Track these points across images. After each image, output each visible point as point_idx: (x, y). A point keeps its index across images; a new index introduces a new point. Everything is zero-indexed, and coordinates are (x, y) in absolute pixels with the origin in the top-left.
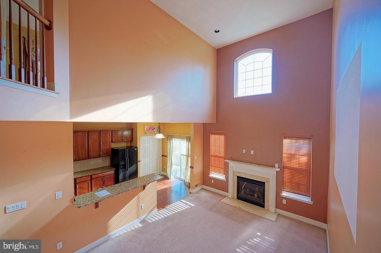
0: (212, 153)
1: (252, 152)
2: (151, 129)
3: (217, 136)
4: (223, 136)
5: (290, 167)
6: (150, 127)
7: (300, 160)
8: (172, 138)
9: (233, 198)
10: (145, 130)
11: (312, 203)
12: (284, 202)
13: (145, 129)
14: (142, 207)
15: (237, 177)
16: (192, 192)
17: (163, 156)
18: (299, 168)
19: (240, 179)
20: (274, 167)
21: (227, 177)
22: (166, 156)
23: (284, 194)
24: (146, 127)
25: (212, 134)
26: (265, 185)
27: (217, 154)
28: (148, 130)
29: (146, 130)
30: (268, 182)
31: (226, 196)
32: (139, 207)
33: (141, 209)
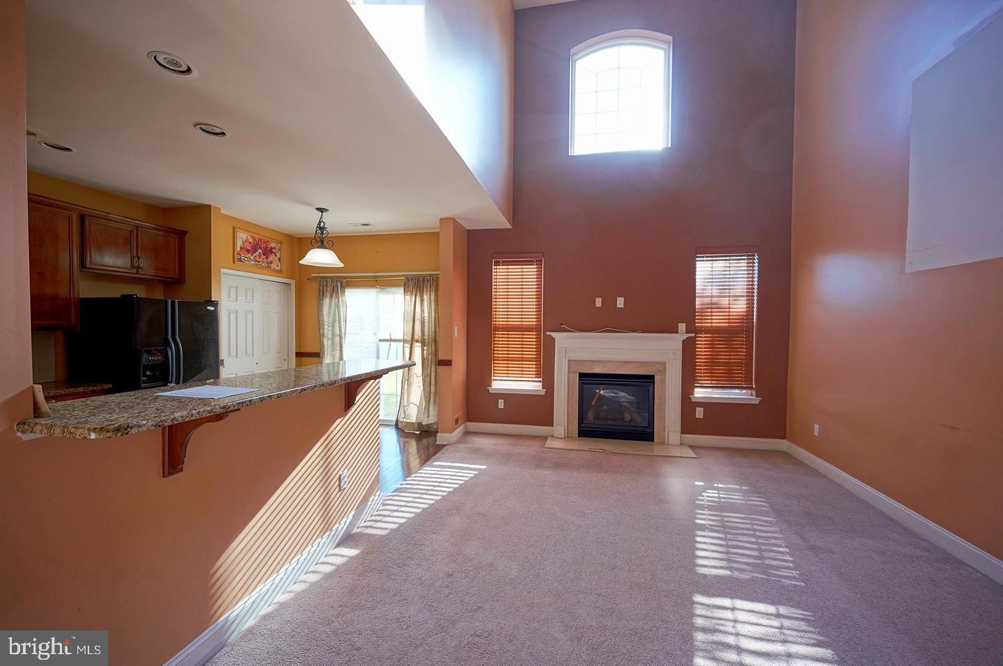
0: (500, 318)
1: (620, 302)
2: (260, 251)
3: (515, 269)
4: (535, 266)
5: (712, 326)
6: (255, 240)
7: (731, 306)
8: (343, 288)
9: (568, 437)
10: (239, 249)
11: (757, 401)
12: (699, 413)
13: (239, 244)
14: (342, 484)
15: (577, 376)
16: (446, 443)
17: (299, 355)
18: (729, 326)
19: (587, 379)
20: (676, 331)
21: (548, 384)
22: (317, 355)
23: (700, 393)
24: (242, 236)
25: (497, 263)
26: (654, 382)
27: (515, 322)
28: (248, 251)
29: (241, 248)
30: (663, 372)
31: (547, 438)
32: (333, 483)
33: (340, 490)
